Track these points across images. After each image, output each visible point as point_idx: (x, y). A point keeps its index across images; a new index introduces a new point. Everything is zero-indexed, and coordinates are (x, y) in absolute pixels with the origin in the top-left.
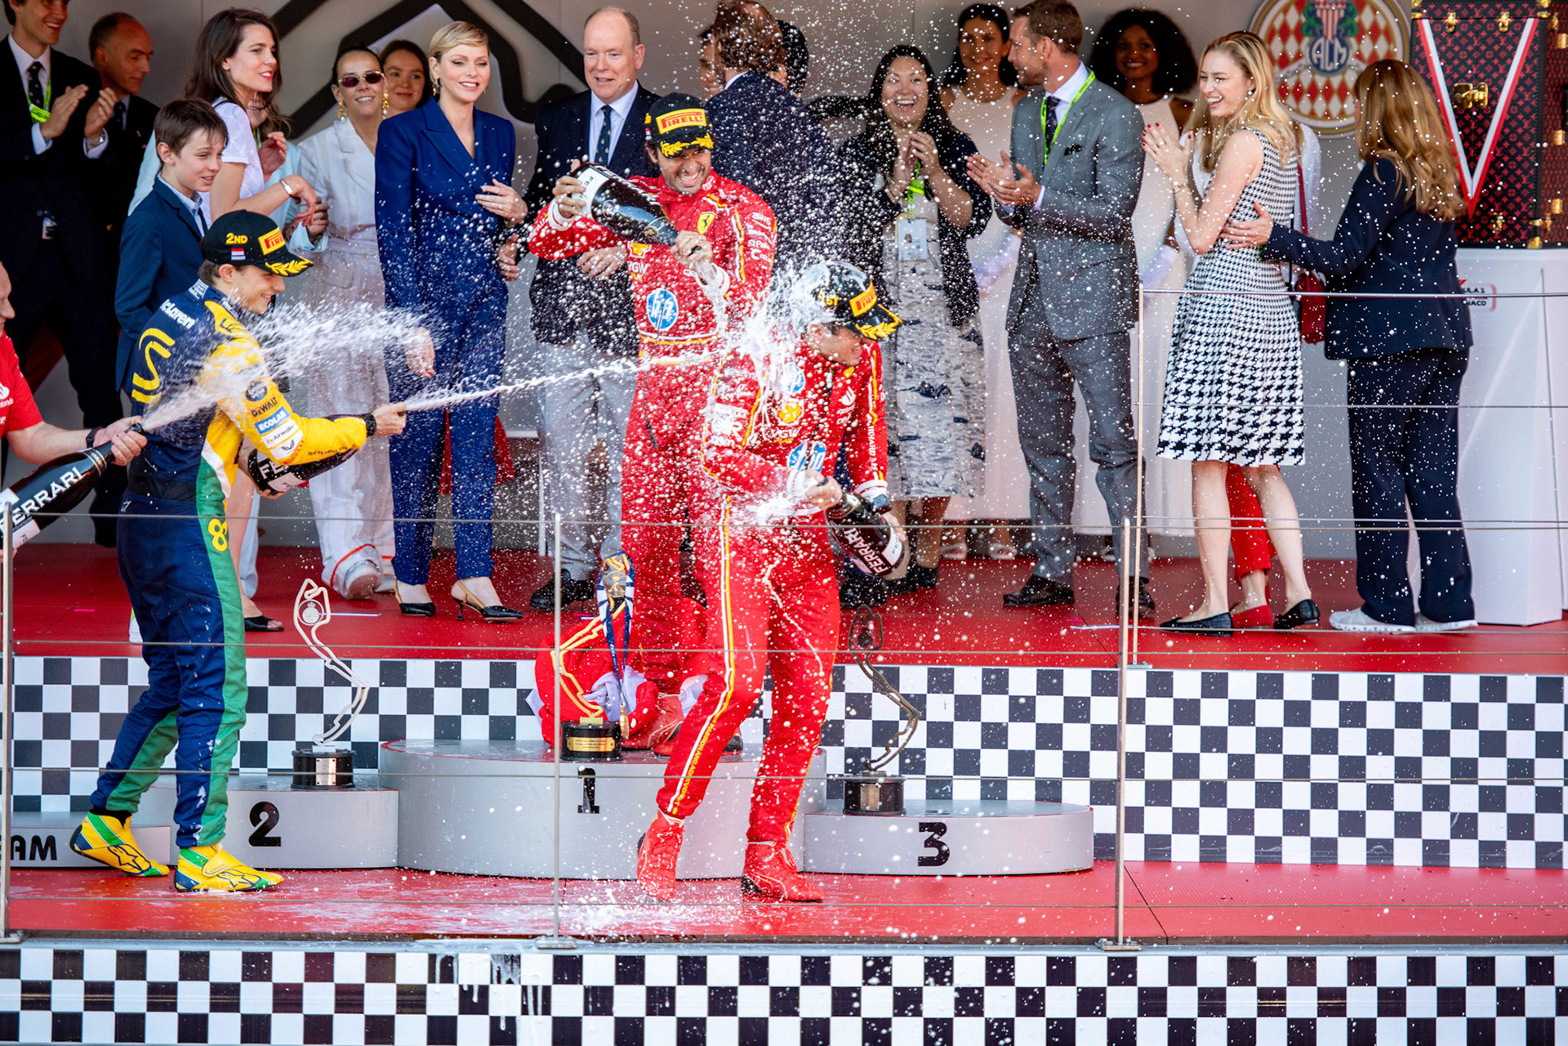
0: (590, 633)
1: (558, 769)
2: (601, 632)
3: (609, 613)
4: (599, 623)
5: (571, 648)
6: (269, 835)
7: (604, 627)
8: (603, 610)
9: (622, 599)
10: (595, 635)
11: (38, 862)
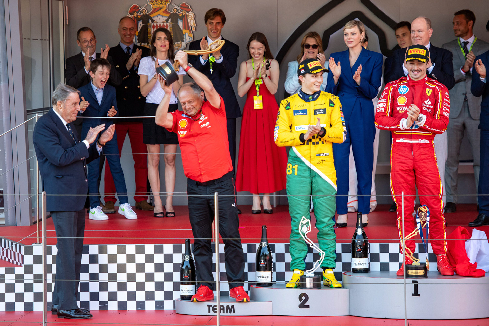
0: (414, 233)
1: (405, 281)
2: (418, 233)
3: (421, 227)
4: (417, 230)
5: (408, 239)
6: (305, 304)
7: (419, 231)
8: (419, 225)
9: (426, 221)
10: (416, 234)
11: (229, 314)
